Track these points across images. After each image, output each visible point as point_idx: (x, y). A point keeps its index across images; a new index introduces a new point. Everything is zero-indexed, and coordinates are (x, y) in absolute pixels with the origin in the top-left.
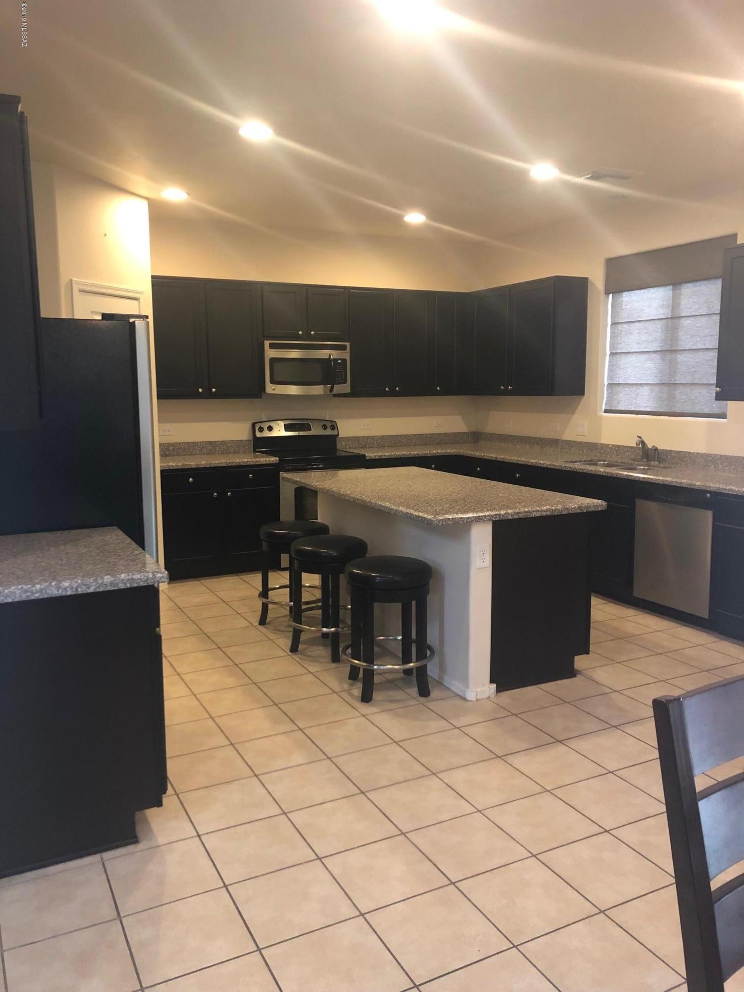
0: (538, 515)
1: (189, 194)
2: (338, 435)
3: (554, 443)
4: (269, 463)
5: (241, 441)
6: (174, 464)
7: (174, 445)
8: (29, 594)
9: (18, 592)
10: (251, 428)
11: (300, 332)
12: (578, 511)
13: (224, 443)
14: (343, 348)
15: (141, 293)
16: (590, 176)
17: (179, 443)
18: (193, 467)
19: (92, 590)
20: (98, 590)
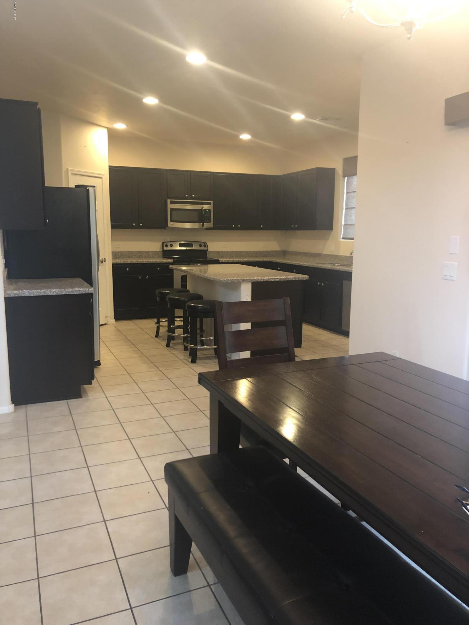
0: (273, 280)
1: (127, 126)
2: (208, 250)
3: (318, 255)
4: (168, 262)
5: (157, 252)
6: (119, 261)
7: (121, 252)
8: (39, 293)
9: (35, 292)
10: (162, 245)
11: (187, 195)
12: (293, 280)
13: (147, 252)
14: (209, 204)
15: (103, 175)
16: (321, 118)
17: (124, 252)
18: (129, 263)
19: (63, 294)
20: (66, 294)
